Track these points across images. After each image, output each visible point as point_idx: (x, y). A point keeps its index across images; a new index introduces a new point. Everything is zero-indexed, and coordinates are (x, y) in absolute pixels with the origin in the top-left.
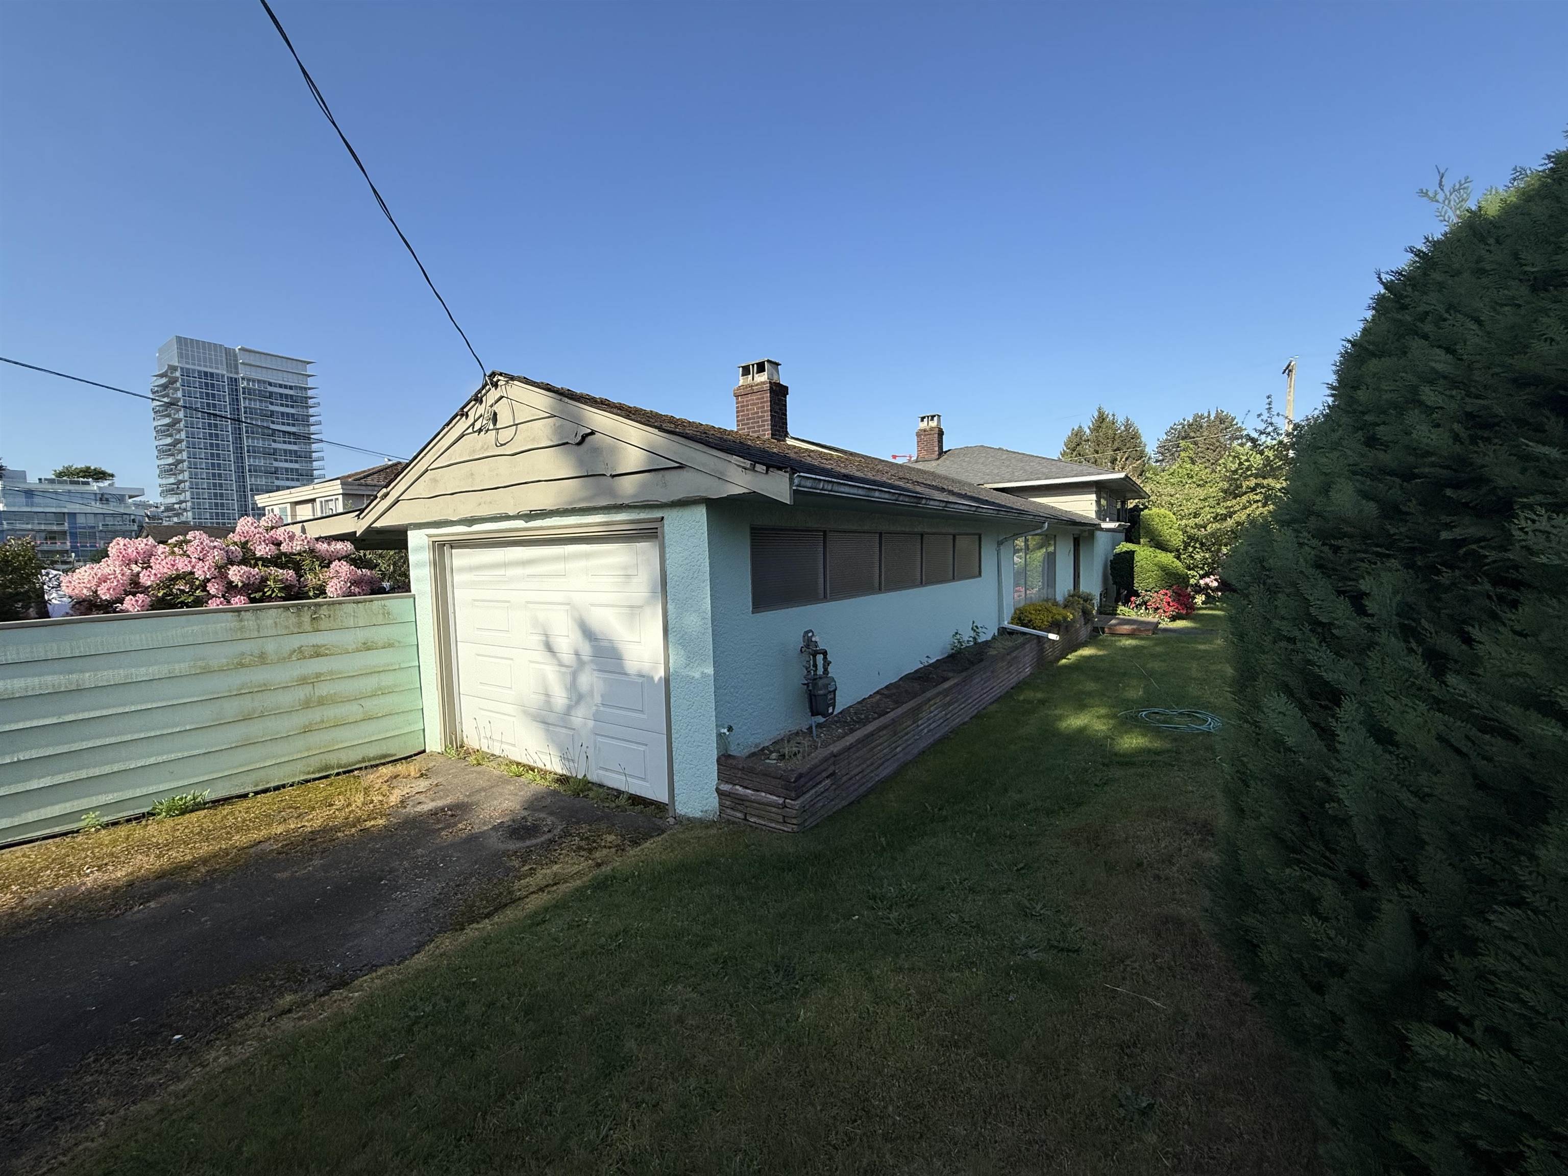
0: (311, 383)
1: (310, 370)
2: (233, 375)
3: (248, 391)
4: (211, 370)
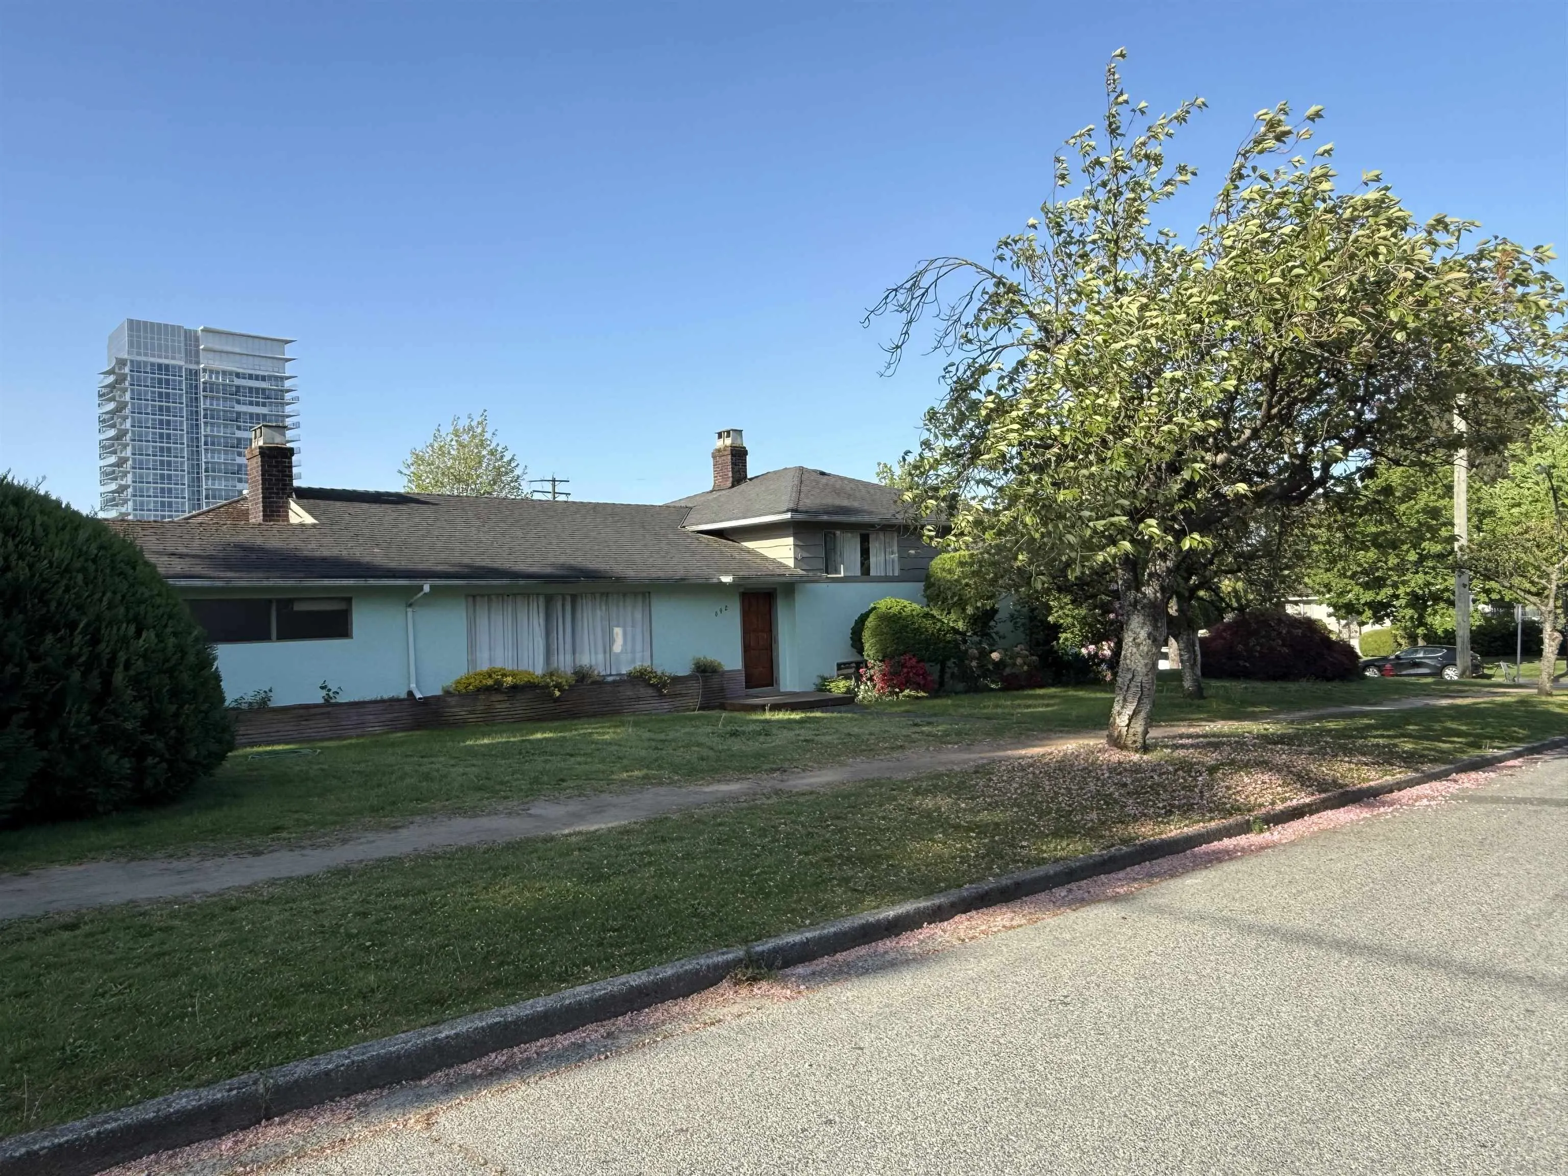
0: (289, 370)
2: (193, 367)
3: (210, 387)
4: (166, 361)
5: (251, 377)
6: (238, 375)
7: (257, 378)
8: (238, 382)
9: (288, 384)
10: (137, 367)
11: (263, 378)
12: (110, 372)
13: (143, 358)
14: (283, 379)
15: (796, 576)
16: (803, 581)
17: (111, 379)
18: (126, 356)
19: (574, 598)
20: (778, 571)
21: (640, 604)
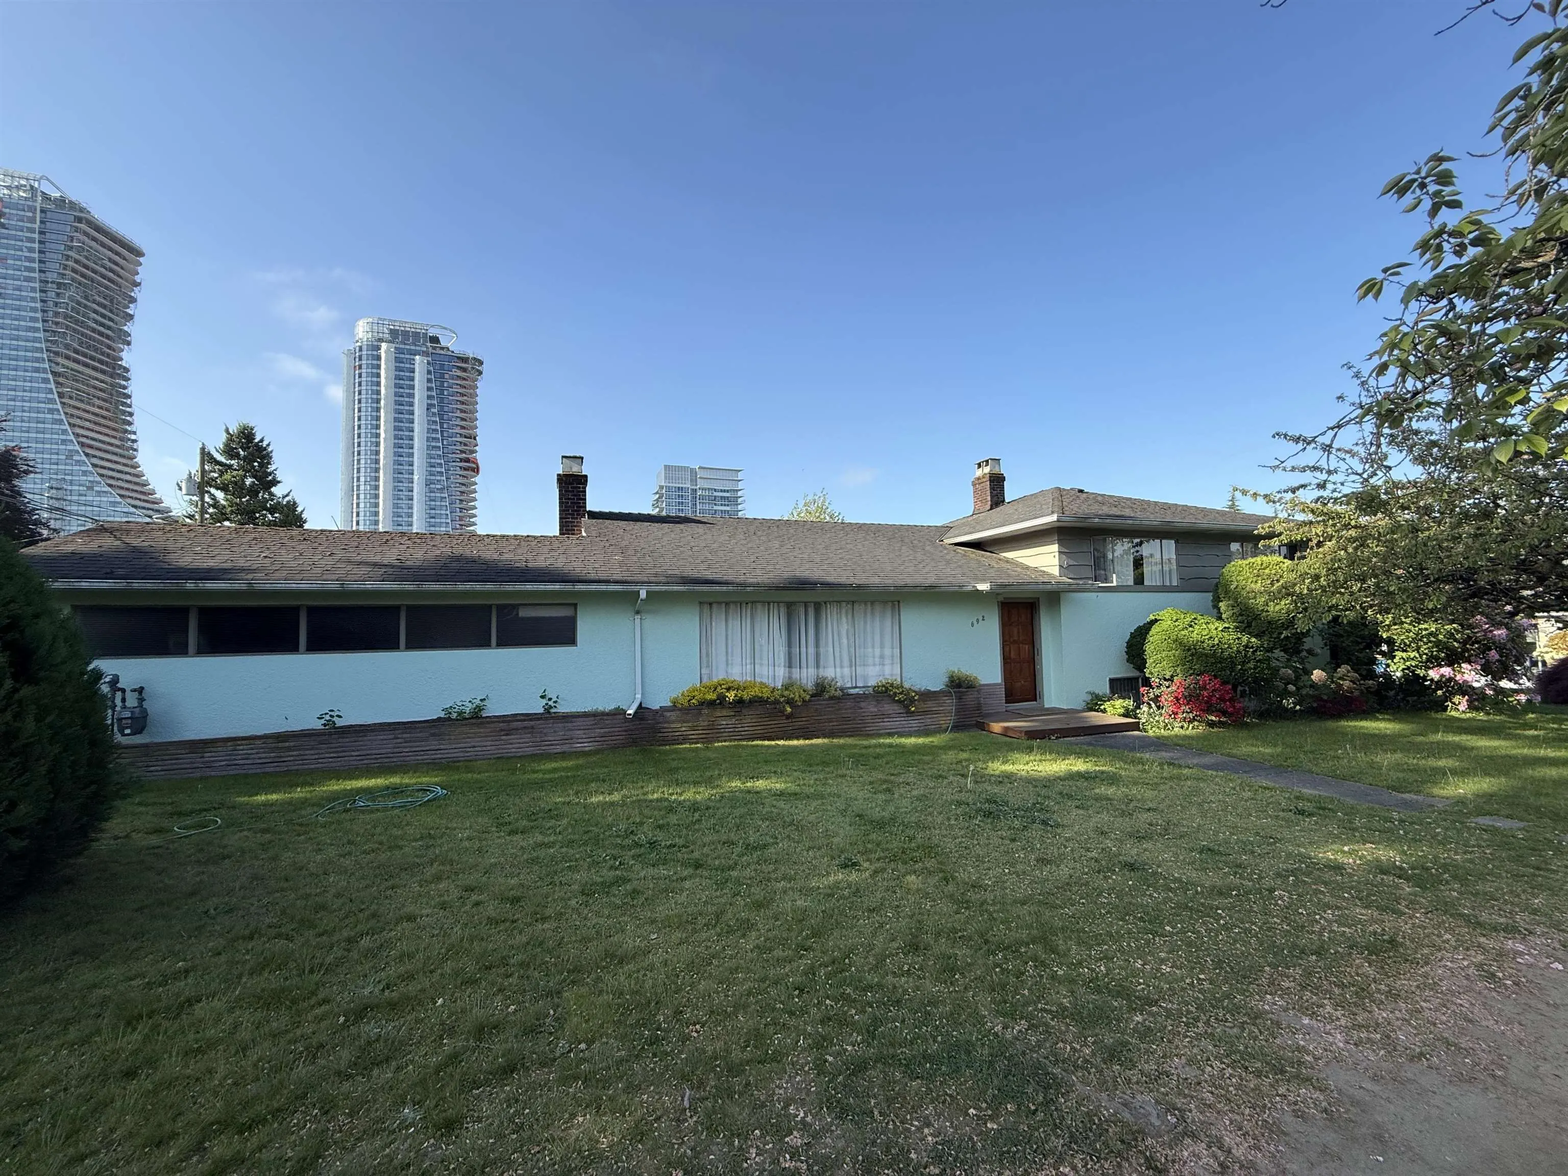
0: (740, 485)
1: (740, 476)
2: (694, 487)
3: (702, 497)
4: (681, 486)
5: (721, 491)
6: (715, 490)
7: (724, 491)
8: (716, 494)
9: (740, 494)
10: (669, 489)
11: (728, 491)
12: (657, 493)
13: (671, 485)
14: (737, 491)
15: (1064, 584)
16: (1071, 590)
17: (657, 496)
18: (663, 484)
19: (818, 607)
20: (1042, 579)
21: (889, 614)
